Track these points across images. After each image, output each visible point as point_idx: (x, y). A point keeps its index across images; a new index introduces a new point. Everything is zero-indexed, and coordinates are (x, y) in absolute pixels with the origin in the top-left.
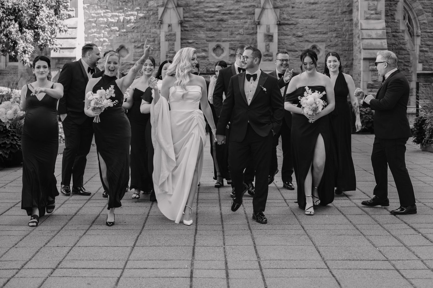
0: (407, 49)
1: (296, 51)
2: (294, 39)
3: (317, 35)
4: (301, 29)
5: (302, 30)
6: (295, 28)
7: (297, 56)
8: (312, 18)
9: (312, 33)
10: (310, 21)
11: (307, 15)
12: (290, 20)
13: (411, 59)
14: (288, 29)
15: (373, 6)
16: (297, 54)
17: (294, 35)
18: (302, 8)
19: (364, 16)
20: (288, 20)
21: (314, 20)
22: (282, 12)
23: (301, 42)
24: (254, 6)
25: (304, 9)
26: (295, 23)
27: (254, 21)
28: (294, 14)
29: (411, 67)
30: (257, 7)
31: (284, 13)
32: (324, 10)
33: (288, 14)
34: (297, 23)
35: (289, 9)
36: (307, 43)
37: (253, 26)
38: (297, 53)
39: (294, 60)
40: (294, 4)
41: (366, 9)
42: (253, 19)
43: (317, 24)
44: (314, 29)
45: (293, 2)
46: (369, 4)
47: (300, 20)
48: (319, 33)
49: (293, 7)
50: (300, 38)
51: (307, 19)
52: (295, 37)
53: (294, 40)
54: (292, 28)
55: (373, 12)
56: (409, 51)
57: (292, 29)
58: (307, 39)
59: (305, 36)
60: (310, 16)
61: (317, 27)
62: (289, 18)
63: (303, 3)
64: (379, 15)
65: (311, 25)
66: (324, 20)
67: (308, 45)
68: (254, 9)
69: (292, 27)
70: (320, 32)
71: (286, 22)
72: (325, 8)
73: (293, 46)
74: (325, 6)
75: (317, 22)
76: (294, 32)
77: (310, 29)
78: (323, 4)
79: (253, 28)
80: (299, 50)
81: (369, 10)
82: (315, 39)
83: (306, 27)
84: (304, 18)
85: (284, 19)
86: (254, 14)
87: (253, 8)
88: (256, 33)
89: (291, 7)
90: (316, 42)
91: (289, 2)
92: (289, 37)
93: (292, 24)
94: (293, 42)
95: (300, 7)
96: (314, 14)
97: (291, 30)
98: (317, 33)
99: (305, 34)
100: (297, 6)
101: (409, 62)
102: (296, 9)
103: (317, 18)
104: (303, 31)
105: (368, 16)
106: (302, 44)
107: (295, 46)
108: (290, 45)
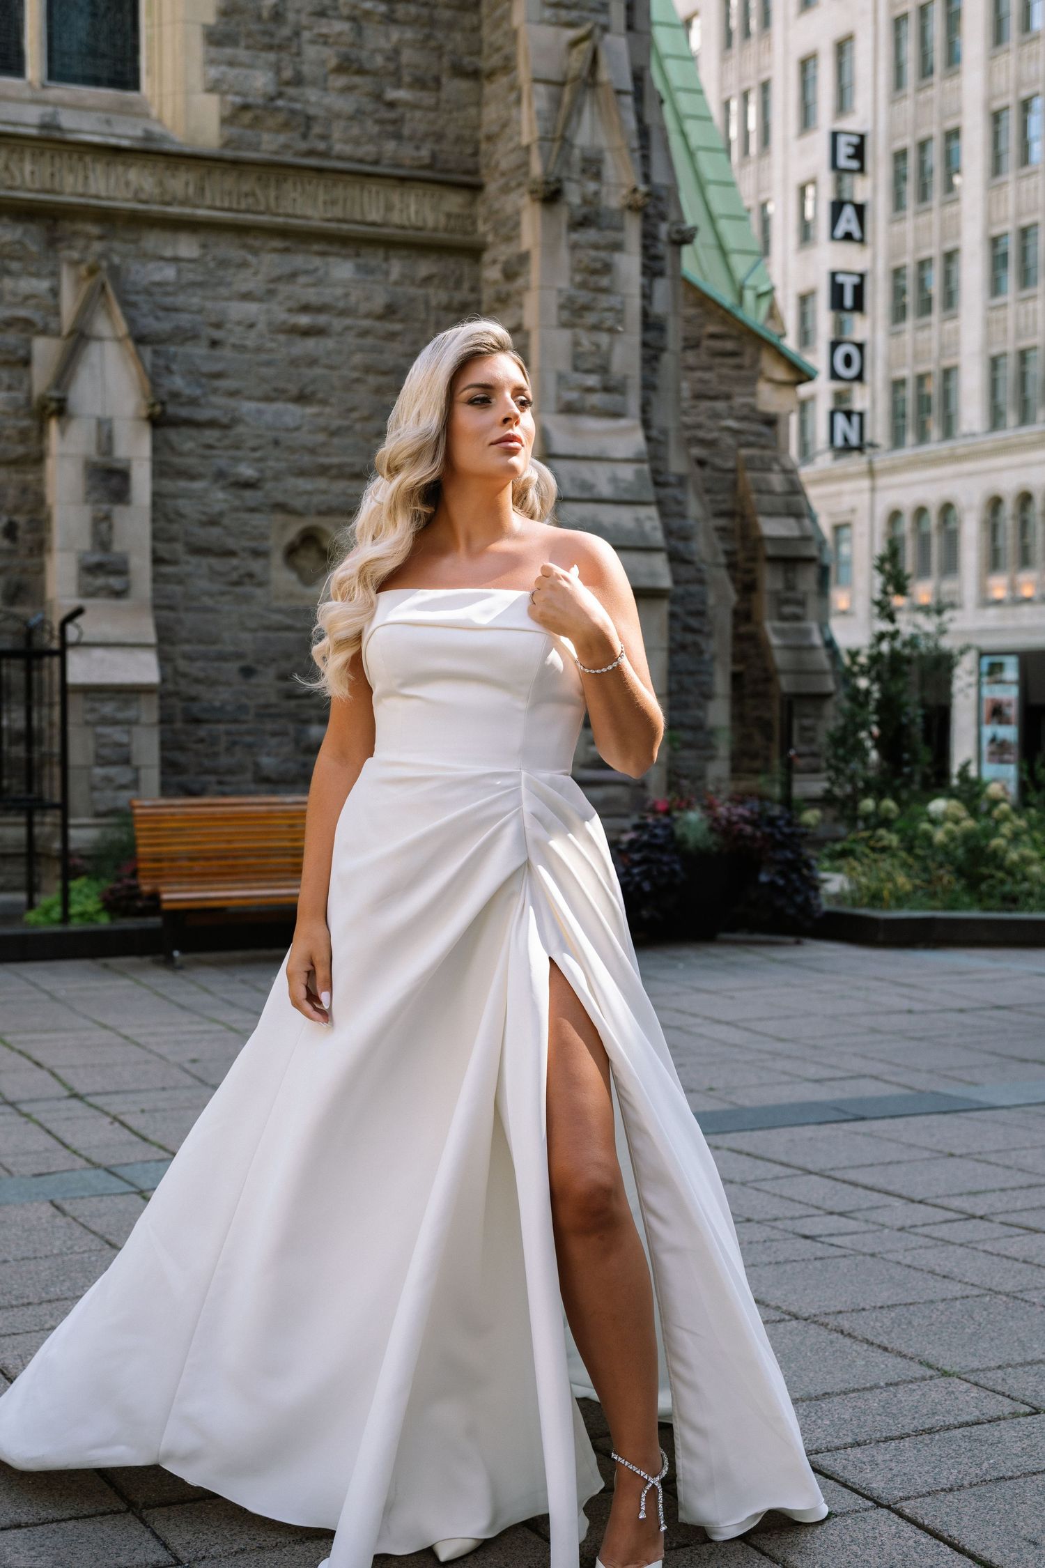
0: (696, 558)
1: (231, 553)
2: (220, 495)
3: (322, 483)
4: (254, 449)
5: (258, 454)
6: (227, 442)
7: (234, 576)
8: (302, 398)
9: (302, 473)
10: (293, 413)
11: (282, 385)
12: (203, 401)
13: (711, 600)
14: (189, 445)
15: (592, 354)
16: (235, 568)
17: (220, 475)
18: (259, 350)
19: (558, 398)
20: (193, 402)
21: (310, 410)
22: (161, 362)
23: (252, 510)
24: (27, 324)
25: (264, 357)
26: (225, 420)
27: (29, 399)
28: (218, 375)
29: (709, 635)
30: (44, 332)
31: (174, 367)
32: (354, 368)
33: (194, 374)
34: (235, 421)
35: (198, 351)
36: (279, 518)
37: (26, 423)
38: (235, 561)
39: (222, 594)
40: (218, 326)
41: (564, 365)
42: (25, 386)
43: (324, 429)
44: (312, 451)
45: (213, 319)
46: (576, 343)
47: (247, 407)
48: (334, 472)
49: (214, 344)
50: (248, 494)
51: (279, 406)
52: (223, 488)
53: (220, 498)
54: (211, 441)
55: (592, 380)
56: (704, 567)
57: (210, 447)
58: (280, 498)
59: (269, 486)
60: (293, 389)
61: (324, 445)
62: (198, 392)
63: (261, 326)
64: (616, 398)
65: (295, 434)
66: (355, 415)
67: (284, 527)
68: (28, 342)
69: (210, 435)
70: (340, 466)
71: (184, 412)
72: (358, 359)
73: (215, 532)
74: (361, 349)
75: (321, 421)
76: (222, 463)
77: (292, 450)
78: (351, 339)
79: (23, 435)
80: (244, 549)
81: (576, 369)
82: (316, 499)
83: (276, 443)
84: (268, 399)
85: (175, 395)
86: (26, 362)
87: (24, 336)
88: (39, 459)
89: (205, 342)
90: (321, 513)
91: (199, 318)
92: (198, 485)
93: (211, 424)
94: (217, 508)
95: (250, 343)
96: (313, 381)
97: (208, 452)
98: (323, 471)
99: (269, 474)
100: (232, 340)
101: (700, 614)
102: (227, 352)
103: (324, 402)
104: (261, 460)
105: (573, 396)
106: (258, 520)
107: (225, 528)
108: (203, 524)
